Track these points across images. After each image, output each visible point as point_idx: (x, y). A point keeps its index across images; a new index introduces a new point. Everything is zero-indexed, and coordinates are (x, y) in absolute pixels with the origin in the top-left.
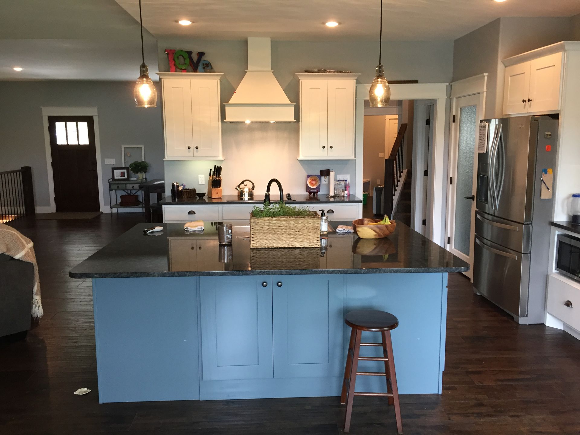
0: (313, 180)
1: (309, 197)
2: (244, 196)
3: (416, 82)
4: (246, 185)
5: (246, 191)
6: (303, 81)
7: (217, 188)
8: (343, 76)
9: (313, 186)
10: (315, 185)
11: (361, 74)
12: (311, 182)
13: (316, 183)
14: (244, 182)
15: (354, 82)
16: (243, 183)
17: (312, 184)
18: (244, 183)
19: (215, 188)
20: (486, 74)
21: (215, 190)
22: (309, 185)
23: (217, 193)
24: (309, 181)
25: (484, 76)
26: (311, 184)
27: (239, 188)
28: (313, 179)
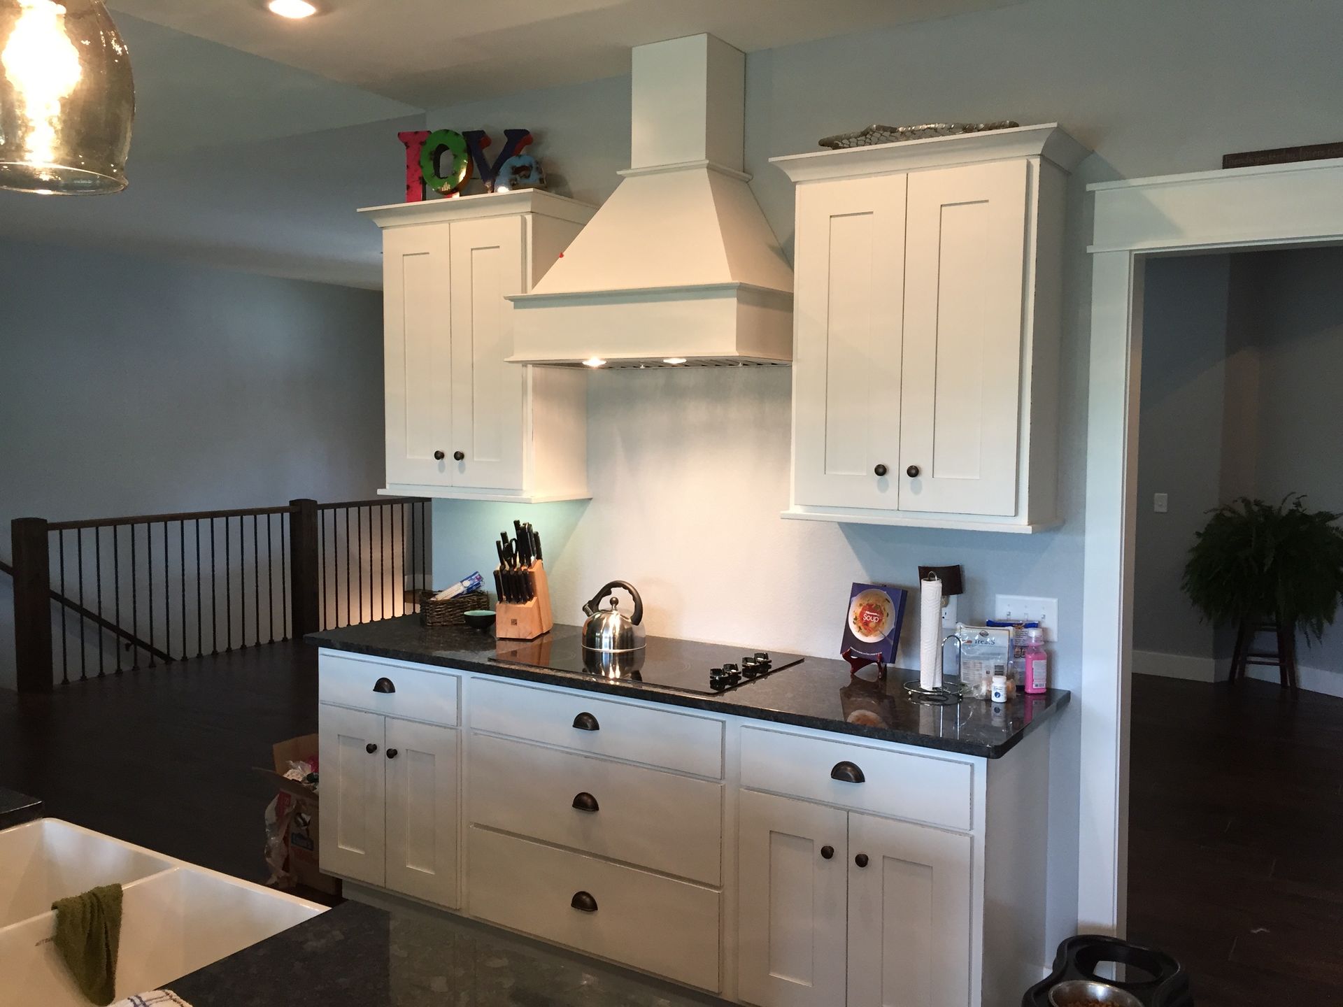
0: (870, 607)
1: (850, 681)
2: (601, 641)
4: (614, 604)
5: (613, 625)
7: (512, 603)
8: (972, 146)
9: (867, 636)
10: (876, 628)
12: (862, 614)
13: (880, 621)
14: (613, 589)
15: (1029, 166)
16: (606, 591)
17: (866, 624)
18: (609, 593)
19: (509, 600)
21: (506, 607)
22: (854, 629)
23: (514, 622)
24: (856, 609)
26: (860, 624)
27: (595, 610)
28: (871, 602)
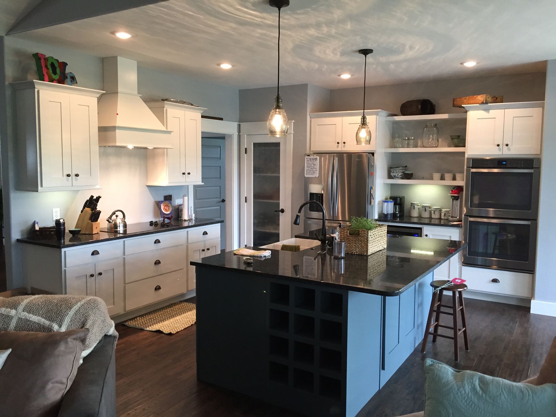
0: (166, 206)
2: (118, 228)
3: (221, 119)
4: (118, 216)
5: (119, 222)
6: (168, 110)
7: (96, 222)
8: (194, 109)
9: (167, 212)
10: (168, 210)
11: (207, 109)
12: (164, 208)
14: (116, 213)
16: (114, 213)
17: (166, 209)
20: (293, 121)
23: (96, 228)
25: (292, 122)
27: (111, 220)
